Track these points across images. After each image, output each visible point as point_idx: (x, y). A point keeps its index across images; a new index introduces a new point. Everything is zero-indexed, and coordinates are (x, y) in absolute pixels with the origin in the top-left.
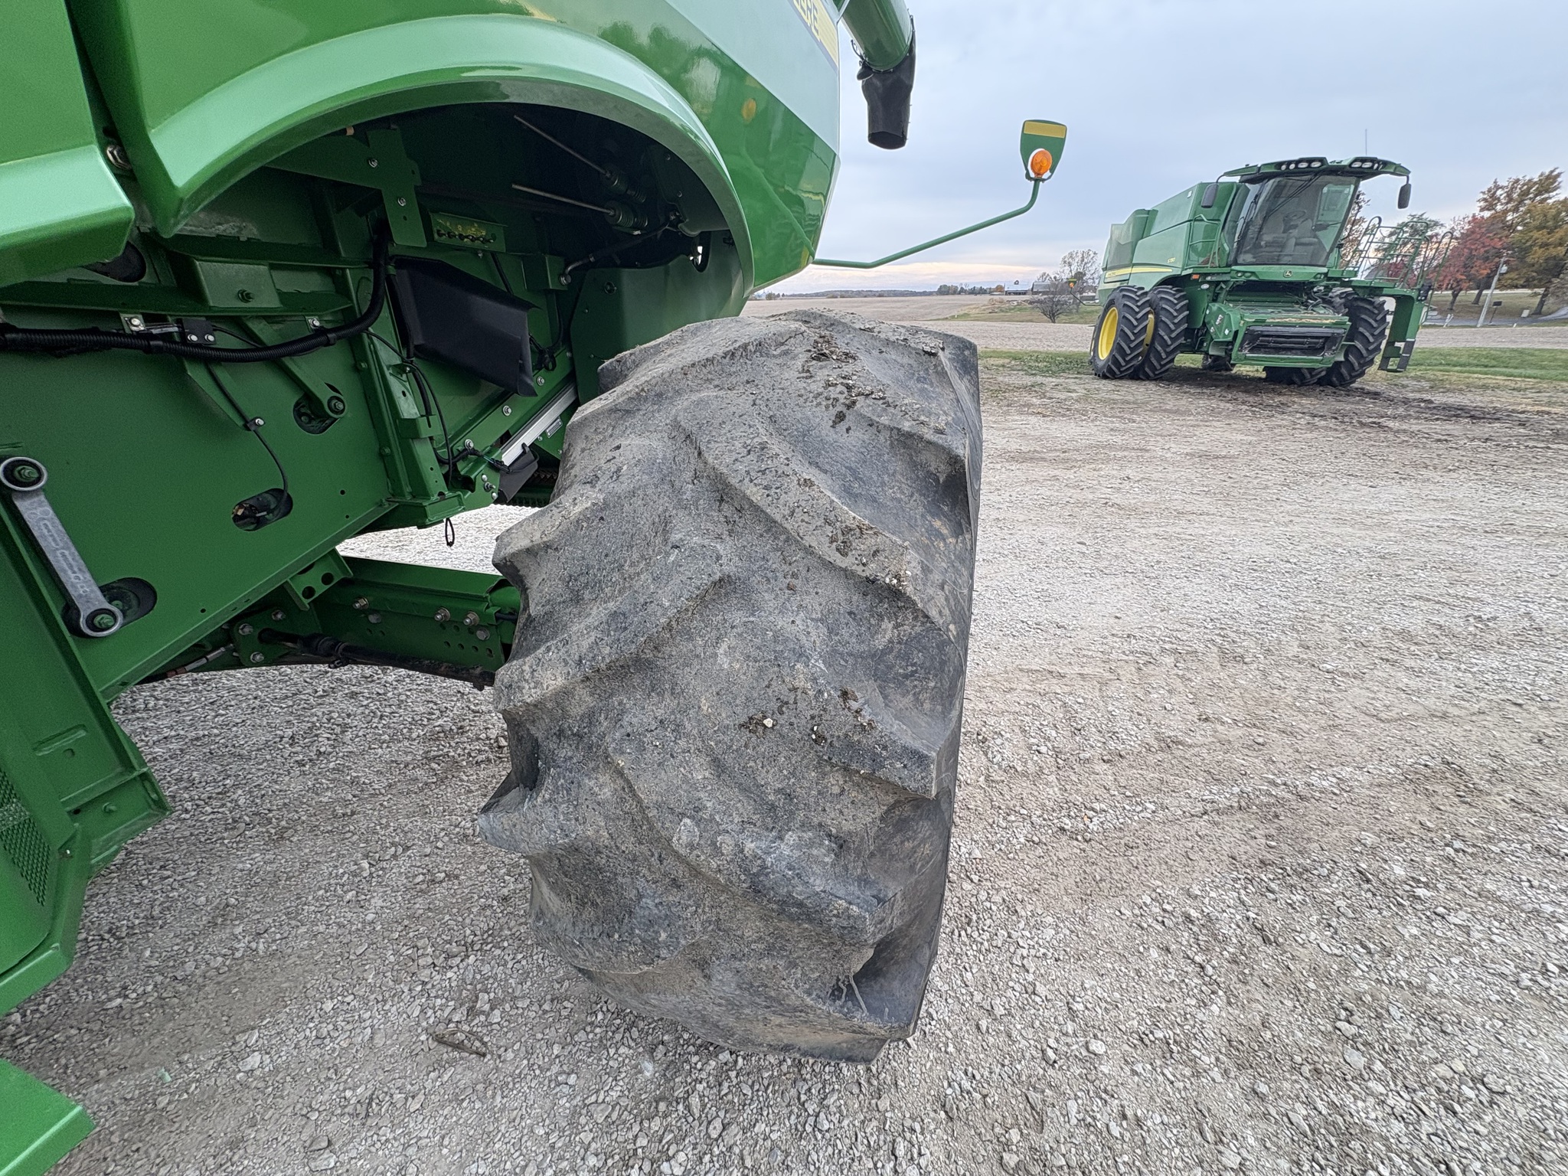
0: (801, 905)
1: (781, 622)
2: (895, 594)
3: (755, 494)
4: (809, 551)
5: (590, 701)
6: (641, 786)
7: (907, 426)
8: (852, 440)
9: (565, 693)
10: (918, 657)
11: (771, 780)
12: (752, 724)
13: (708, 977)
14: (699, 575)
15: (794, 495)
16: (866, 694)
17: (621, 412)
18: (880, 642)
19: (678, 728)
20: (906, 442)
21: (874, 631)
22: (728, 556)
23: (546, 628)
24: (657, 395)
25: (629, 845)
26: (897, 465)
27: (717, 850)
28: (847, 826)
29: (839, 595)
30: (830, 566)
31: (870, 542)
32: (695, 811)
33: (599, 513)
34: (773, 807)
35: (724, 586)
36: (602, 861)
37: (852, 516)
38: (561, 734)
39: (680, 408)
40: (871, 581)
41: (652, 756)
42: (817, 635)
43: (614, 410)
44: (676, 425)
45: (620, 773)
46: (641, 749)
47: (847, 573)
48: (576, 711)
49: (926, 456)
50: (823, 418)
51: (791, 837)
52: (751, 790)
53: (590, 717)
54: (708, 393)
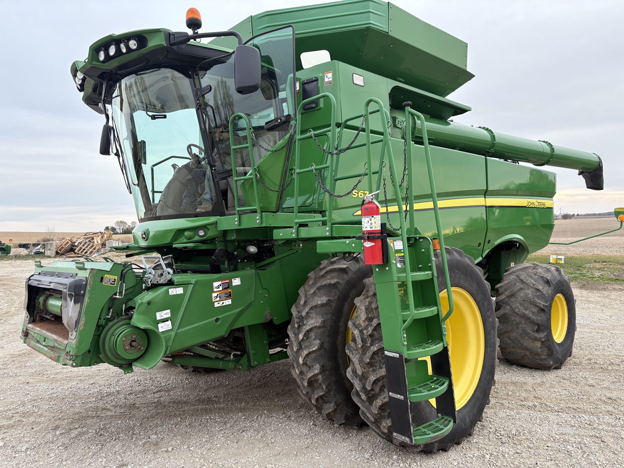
0: (528, 317)
1: (527, 292)
2: (539, 290)
3: (525, 281)
4: (530, 286)
5: (507, 299)
6: (512, 306)
7: (542, 276)
8: (536, 277)
9: (505, 298)
10: (542, 296)
11: (526, 305)
12: (524, 300)
13: (518, 330)
14: (519, 287)
15: (529, 281)
16: (536, 299)
17: (510, 274)
18: (537, 294)
19: (516, 301)
20: (542, 277)
21: (537, 293)
22: (522, 286)
23: (502, 293)
24: (514, 272)
25: (511, 313)
26: (541, 279)
27: (520, 312)
28: (534, 311)
29: (533, 290)
30: (532, 287)
31: (536, 285)
32: (518, 308)
33: (508, 283)
34: (526, 308)
35: (521, 289)
36: (507, 316)
37: (535, 283)
38: (504, 303)
39: (517, 273)
40: (536, 288)
41: (514, 303)
42: (531, 293)
43: (509, 274)
44: (517, 275)
45: (510, 305)
46: (513, 303)
47: (534, 288)
48: (505, 300)
49: (544, 279)
50: (533, 275)
51: (528, 311)
52: (524, 307)
53: (507, 301)
54: (521, 272)
